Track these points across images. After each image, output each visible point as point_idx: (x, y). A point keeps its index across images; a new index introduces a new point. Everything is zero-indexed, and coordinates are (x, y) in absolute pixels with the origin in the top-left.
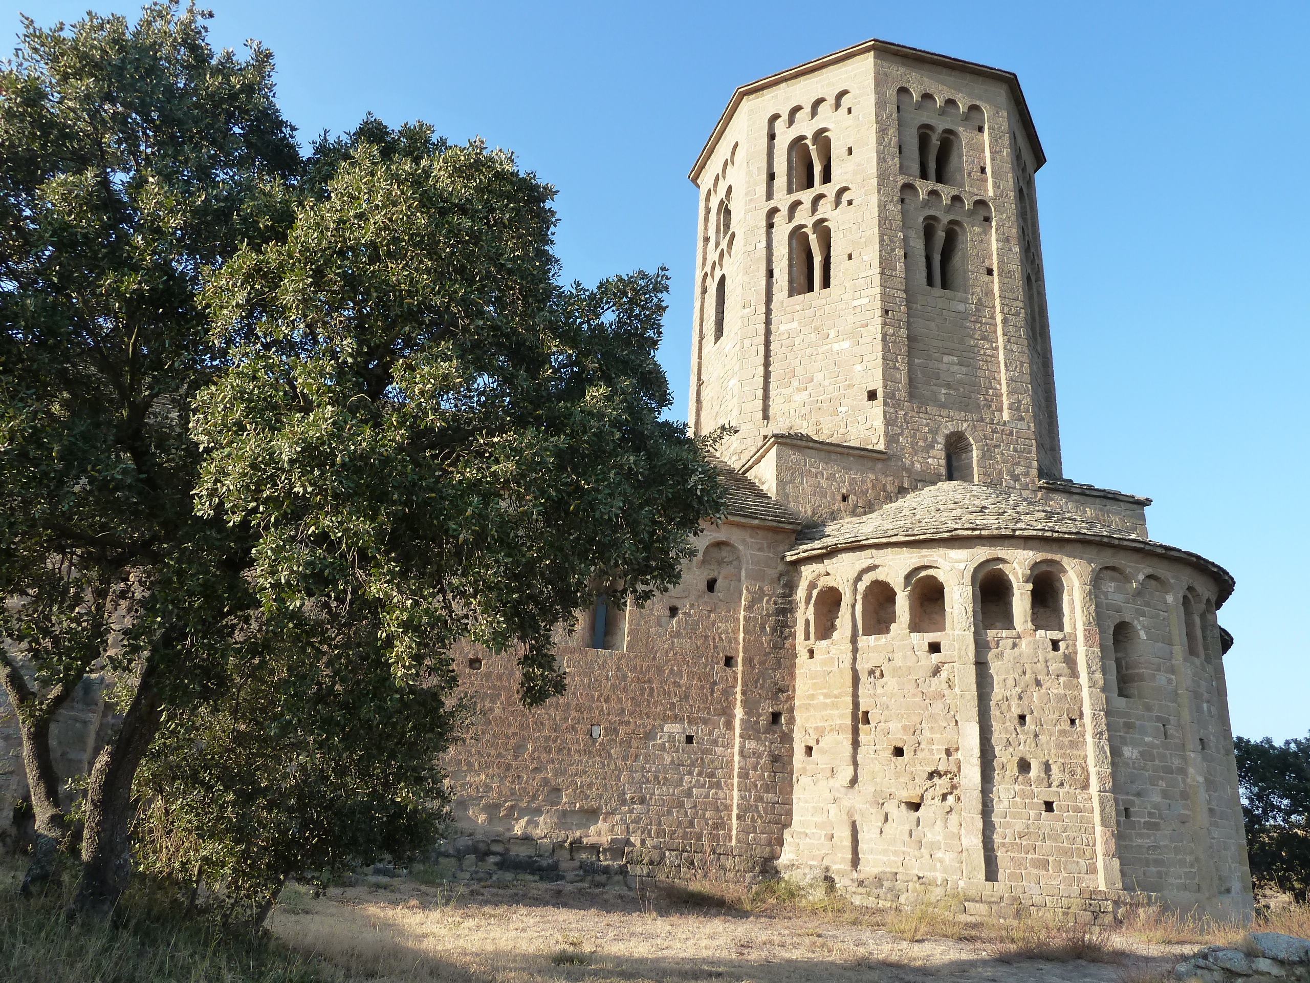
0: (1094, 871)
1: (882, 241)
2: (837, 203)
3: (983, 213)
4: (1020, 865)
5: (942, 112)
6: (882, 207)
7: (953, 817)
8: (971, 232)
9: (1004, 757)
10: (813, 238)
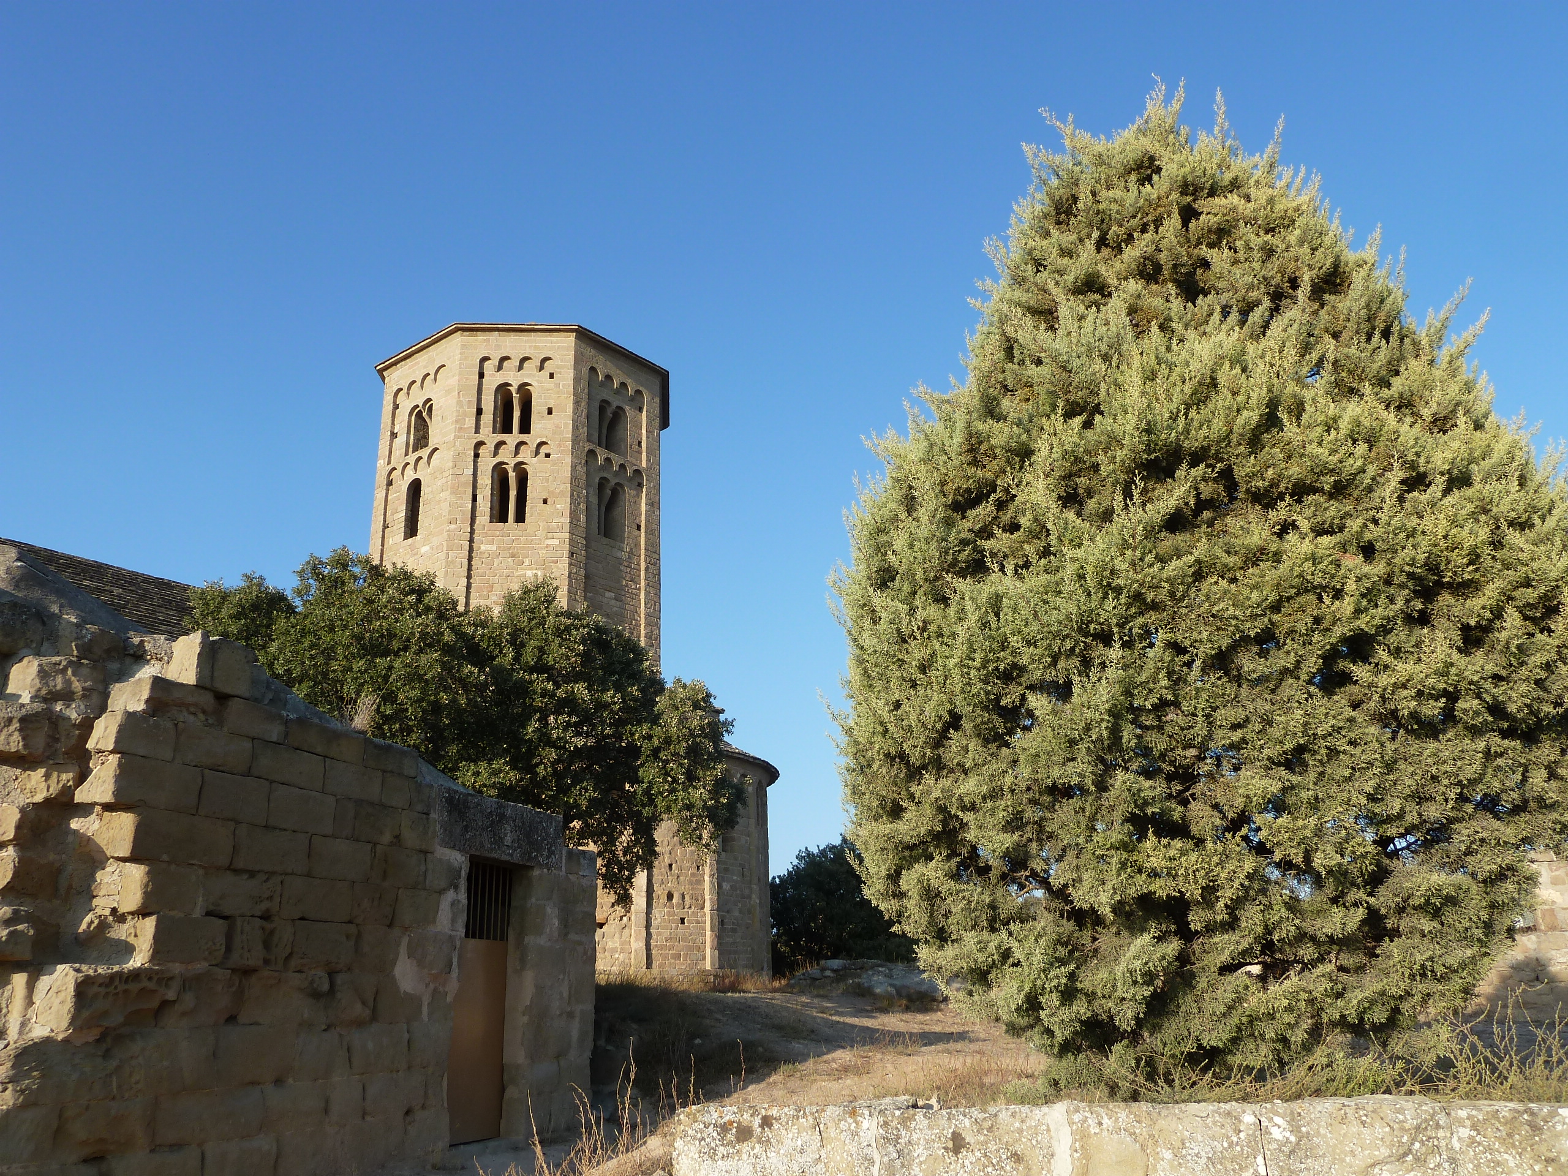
0: (704, 958)
1: (572, 495)
2: (537, 453)
3: (638, 480)
4: (665, 957)
5: (617, 392)
6: (574, 467)
7: (627, 930)
8: (629, 493)
9: (659, 891)
10: (512, 475)
